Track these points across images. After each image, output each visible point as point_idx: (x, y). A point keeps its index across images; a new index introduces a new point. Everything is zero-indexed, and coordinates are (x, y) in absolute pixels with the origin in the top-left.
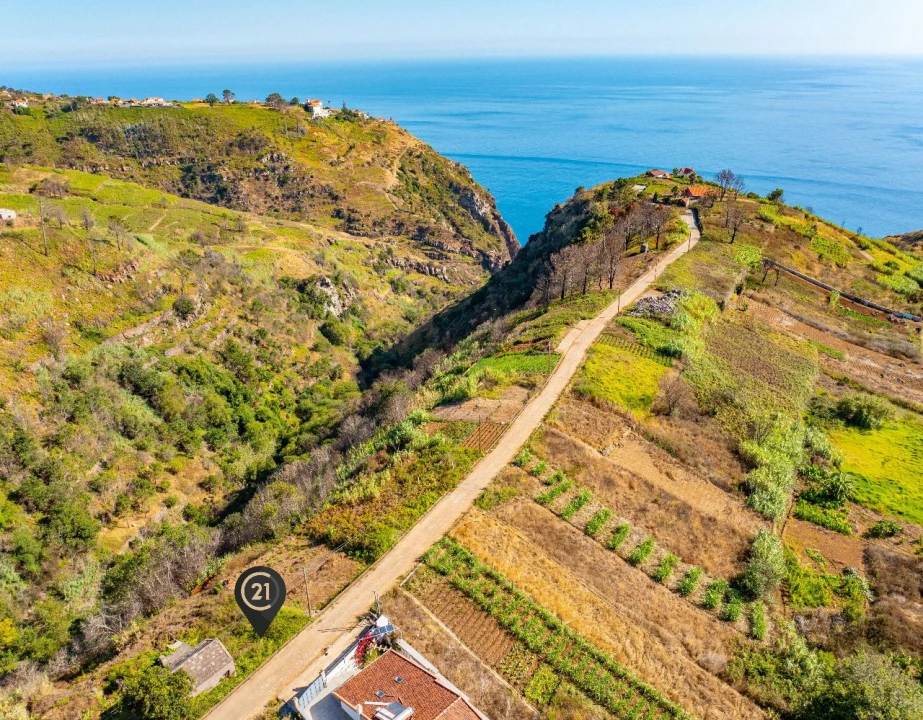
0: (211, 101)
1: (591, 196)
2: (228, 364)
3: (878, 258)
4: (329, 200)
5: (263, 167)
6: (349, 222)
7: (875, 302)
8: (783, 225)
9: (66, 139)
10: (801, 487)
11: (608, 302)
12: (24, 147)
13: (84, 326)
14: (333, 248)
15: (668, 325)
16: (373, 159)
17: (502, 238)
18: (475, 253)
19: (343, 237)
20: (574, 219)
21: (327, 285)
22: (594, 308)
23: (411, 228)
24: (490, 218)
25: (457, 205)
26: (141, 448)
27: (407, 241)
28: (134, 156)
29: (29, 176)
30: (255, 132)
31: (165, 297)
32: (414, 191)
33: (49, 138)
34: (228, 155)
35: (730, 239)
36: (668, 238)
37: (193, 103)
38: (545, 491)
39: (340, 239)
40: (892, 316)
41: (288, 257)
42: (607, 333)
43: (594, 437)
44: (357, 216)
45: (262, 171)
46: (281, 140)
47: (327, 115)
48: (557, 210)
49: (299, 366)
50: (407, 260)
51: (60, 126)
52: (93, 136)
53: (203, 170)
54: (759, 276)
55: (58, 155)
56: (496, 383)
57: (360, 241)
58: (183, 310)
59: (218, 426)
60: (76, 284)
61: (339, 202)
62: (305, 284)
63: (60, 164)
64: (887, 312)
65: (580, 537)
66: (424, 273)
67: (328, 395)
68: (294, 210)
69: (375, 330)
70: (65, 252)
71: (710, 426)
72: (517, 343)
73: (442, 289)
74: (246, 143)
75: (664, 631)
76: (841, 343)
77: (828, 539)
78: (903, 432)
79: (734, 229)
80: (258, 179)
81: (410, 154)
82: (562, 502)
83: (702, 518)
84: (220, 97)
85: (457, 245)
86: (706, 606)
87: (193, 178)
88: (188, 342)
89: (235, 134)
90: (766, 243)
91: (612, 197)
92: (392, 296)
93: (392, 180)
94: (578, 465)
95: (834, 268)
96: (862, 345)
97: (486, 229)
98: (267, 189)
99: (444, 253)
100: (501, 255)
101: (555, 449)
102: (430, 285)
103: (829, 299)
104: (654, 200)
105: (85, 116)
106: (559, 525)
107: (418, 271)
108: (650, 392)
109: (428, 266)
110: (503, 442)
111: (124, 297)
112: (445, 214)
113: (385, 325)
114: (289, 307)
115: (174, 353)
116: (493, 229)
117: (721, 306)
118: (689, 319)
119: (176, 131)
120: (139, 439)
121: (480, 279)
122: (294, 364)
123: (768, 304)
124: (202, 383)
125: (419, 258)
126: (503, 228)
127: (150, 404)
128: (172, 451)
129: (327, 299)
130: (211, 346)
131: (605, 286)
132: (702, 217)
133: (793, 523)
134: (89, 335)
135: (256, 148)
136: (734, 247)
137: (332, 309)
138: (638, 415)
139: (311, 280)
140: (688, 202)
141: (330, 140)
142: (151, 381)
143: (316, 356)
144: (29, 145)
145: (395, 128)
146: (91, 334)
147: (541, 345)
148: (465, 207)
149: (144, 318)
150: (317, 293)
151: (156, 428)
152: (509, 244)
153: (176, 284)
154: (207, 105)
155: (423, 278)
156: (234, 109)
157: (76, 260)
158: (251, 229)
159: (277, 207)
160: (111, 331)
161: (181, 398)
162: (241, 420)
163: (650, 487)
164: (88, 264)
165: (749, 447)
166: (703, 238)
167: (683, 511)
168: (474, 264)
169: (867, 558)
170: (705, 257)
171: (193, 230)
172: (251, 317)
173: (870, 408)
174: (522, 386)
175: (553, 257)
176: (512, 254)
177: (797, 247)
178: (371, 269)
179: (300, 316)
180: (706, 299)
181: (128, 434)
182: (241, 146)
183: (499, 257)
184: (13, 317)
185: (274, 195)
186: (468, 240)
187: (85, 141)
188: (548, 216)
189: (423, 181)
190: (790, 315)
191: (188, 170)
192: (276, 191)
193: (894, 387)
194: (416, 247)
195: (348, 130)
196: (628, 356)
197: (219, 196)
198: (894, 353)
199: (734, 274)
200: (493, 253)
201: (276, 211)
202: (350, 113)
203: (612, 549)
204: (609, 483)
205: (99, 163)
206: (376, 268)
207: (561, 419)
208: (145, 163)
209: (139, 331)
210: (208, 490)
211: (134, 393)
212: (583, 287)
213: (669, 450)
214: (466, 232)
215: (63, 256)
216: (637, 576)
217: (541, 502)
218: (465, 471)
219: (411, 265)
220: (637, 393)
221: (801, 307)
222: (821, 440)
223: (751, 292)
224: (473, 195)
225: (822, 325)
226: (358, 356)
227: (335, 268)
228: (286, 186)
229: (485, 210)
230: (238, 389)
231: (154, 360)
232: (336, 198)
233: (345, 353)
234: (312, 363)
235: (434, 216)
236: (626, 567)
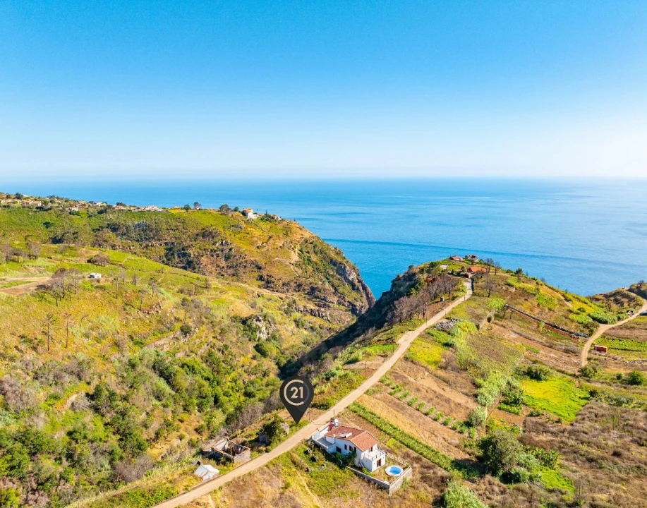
0: (187, 208)
1: (417, 271)
2: (208, 363)
3: (574, 306)
4: (256, 269)
5: (216, 249)
6: (268, 283)
7: (566, 328)
8: (520, 288)
9: (99, 230)
10: (503, 399)
11: (422, 323)
12: (74, 234)
13: (135, 337)
14: (260, 298)
15: (449, 334)
16: (283, 245)
17: (364, 295)
18: (347, 304)
19: (266, 293)
20: (407, 284)
21: (260, 321)
22: (415, 326)
23: (306, 288)
24: (356, 282)
25: (335, 274)
26: (165, 406)
27: (304, 296)
28: (138, 241)
29: (87, 252)
30: (212, 228)
31: (176, 324)
32: (309, 264)
33: (88, 229)
34: (195, 241)
35: (487, 295)
36: (455, 294)
37: (175, 209)
38: (392, 391)
39: (265, 293)
40: (573, 335)
41: (237, 304)
42: (421, 336)
43: (413, 374)
44: (273, 279)
45: (215, 251)
46: (227, 232)
47: (256, 218)
48: (398, 278)
49: (246, 367)
50: (305, 307)
51: (95, 222)
52: (114, 228)
53: (179, 250)
54: (501, 314)
55: (92, 239)
56: (370, 355)
57: (276, 295)
58: (185, 331)
59: (204, 398)
60: (130, 314)
61: (261, 271)
62: (247, 320)
63: (93, 245)
64: (571, 333)
65: (406, 406)
66: (315, 315)
67: (262, 385)
68: (233, 275)
69: (287, 349)
70: (126, 297)
71: (464, 374)
72: (379, 340)
73: (326, 326)
74: (206, 234)
75: (436, 434)
76: (540, 346)
77: (511, 417)
78: (558, 382)
79: (490, 290)
80: (212, 256)
81: (306, 242)
82: (399, 395)
83: (455, 404)
84: (192, 207)
85: (335, 299)
86: (454, 429)
87: (173, 254)
88: (187, 350)
89: (200, 228)
90: (509, 297)
91: (428, 272)
92: (296, 330)
93: (295, 257)
94: (405, 383)
95: (547, 310)
96: (551, 347)
97: (353, 289)
98: (218, 263)
99: (327, 303)
100: (363, 305)
101: (396, 378)
102: (319, 323)
103: (538, 326)
104: (452, 274)
105: (111, 216)
106: (397, 401)
107: (311, 314)
108: (438, 359)
109: (318, 311)
110: (374, 375)
111: (155, 323)
112: (327, 279)
113: (293, 346)
114: (237, 333)
115: (180, 355)
116: (358, 288)
117: (478, 327)
118: (459, 331)
119: (164, 226)
120: (164, 402)
121: (349, 320)
122: (243, 366)
123: (504, 327)
124: (195, 373)
125: (311, 306)
126: (364, 288)
127: (168, 383)
128: (180, 409)
129: (258, 329)
130: (199, 353)
131: (421, 316)
132: (474, 284)
133: (497, 411)
134: (137, 343)
135: (213, 237)
136: (489, 299)
137: (261, 335)
138: (432, 368)
139: (250, 317)
140: (470, 275)
141: (257, 233)
142: (170, 370)
143: (255, 362)
144: (77, 233)
145: (297, 226)
146: (137, 342)
147: (390, 341)
148: (340, 275)
149: (165, 335)
150: (254, 326)
151: (173, 396)
152: (368, 298)
153: (182, 317)
154: (184, 211)
155: (314, 319)
156: (199, 214)
157: (131, 302)
158: (213, 286)
159: (223, 273)
160: (148, 341)
161: (185, 380)
162: (216, 396)
163: (435, 392)
164: (137, 303)
165: (479, 381)
166: (474, 294)
167: (448, 401)
168: (346, 310)
169: (524, 423)
170: (473, 304)
171: (179, 287)
172: (219, 338)
173: (540, 370)
174: (382, 356)
175: (396, 302)
176: (370, 304)
177: (526, 300)
178: (283, 312)
179: (244, 339)
180: (470, 323)
181: (158, 398)
182: (204, 236)
183: (362, 307)
184: (100, 331)
185: (222, 266)
186: (342, 296)
187: (110, 231)
188: (393, 281)
189: (314, 258)
190: (515, 332)
191: (170, 249)
192: (223, 263)
193: (561, 365)
194: (309, 299)
195: (268, 226)
196: (429, 345)
197: (188, 266)
198: (567, 351)
199: (487, 312)
200: (358, 304)
201: (223, 275)
202: (270, 217)
203: (418, 410)
204: (418, 390)
205: (116, 244)
206: (286, 312)
207: (399, 367)
208: (144, 245)
209: (162, 342)
210: (199, 433)
211: (160, 376)
212: (410, 317)
213: (445, 381)
214: (341, 290)
215: (124, 299)
216: (427, 418)
217: (391, 394)
218: (360, 384)
219: (307, 311)
220: (432, 359)
221: (522, 329)
222: (515, 383)
223: (497, 321)
224: (345, 267)
225: (532, 338)
226: (277, 364)
227: (262, 311)
228: (229, 261)
229: (353, 276)
230: (214, 378)
231: (170, 359)
232: (260, 268)
233: (270, 363)
234: (252, 366)
235: (321, 280)
236: (423, 416)
